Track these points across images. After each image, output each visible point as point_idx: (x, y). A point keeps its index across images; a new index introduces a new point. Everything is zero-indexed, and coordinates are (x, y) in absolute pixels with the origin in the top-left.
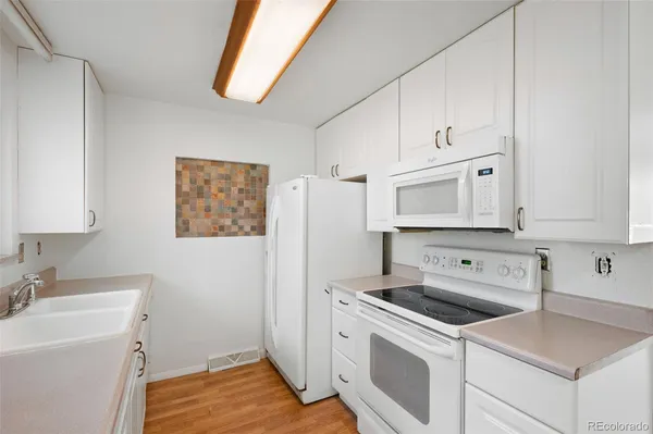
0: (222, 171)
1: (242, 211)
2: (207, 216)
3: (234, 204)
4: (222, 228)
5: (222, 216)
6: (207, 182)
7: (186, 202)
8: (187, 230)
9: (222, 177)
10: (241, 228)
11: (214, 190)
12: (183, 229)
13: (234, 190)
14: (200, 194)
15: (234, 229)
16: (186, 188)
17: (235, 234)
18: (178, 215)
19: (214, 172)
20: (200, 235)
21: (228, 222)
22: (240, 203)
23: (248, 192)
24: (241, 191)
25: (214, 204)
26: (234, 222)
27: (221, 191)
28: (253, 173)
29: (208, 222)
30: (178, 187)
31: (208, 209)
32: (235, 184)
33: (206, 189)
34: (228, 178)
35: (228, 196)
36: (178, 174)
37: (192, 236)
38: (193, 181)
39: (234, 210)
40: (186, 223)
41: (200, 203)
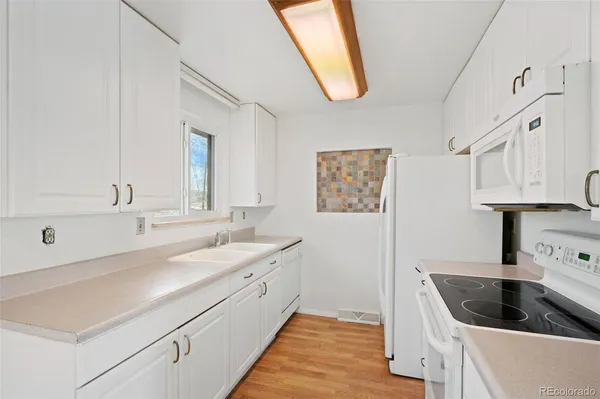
0: (350, 158)
1: (367, 191)
2: (338, 196)
3: (360, 185)
4: (350, 206)
5: (350, 195)
6: (339, 169)
7: (324, 185)
8: (325, 206)
9: (350, 163)
10: (366, 206)
11: (344, 175)
12: (322, 206)
13: (361, 173)
14: (334, 178)
15: (360, 206)
16: (324, 174)
17: (361, 211)
18: (319, 195)
19: (344, 160)
20: (334, 211)
21: (355, 200)
22: (366, 184)
23: (372, 174)
24: (366, 174)
25: (344, 187)
26: (360, 201)
27: (350, 175)
28: (377, 157)
29: (339, 200)
30: (319, 174)
31: (339, 190)
32: (361, 168)
33: (338, 175)
34: (354, 163)
35: (355, 178)
36: (319, 164)
37: (328, 211)
38: (329, 169)
39: (360, 191)
40: (324, 201)
41: (334, 186)
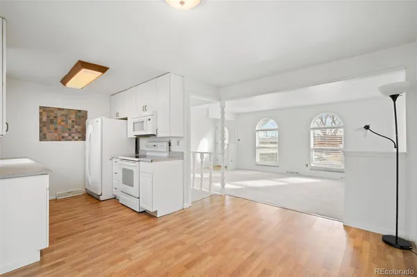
0: (63, 112)
1: (74, 130)
2: (56, 132)
3: (70, 127)
4: (63, 137)
5: (63, 132)
6: (55, 117)
7: (44, 126)
8: (45, 138)
9: (63, 115)
10: (73, 137)
11: (59, 121)
12: (43, 137)
13: (70, 121)
14: (52, 122)
15: (70, 138)
16: (45, 119)
17: (70, 140)
18: (41, 131)
19: (59, 113)
20: (52, 140)
21: (66, 135)
22: (73, 127)
23: (76, 122)
24: (73, 121)
25: (59, 127)
26: (70, 135)
27: (62, 121)
28: (79, 114)
29: (56, 134)
30: (41, 119)
31: (56, 129)
32: (70, 119)
33: (55, 121)
34: (66, 116)
35: (67, 123)
36: (41, 114)
37: (48, 140)
38: (48, 117)
39: (70, 130)
40: (45, 135)
41: (52, 126)
